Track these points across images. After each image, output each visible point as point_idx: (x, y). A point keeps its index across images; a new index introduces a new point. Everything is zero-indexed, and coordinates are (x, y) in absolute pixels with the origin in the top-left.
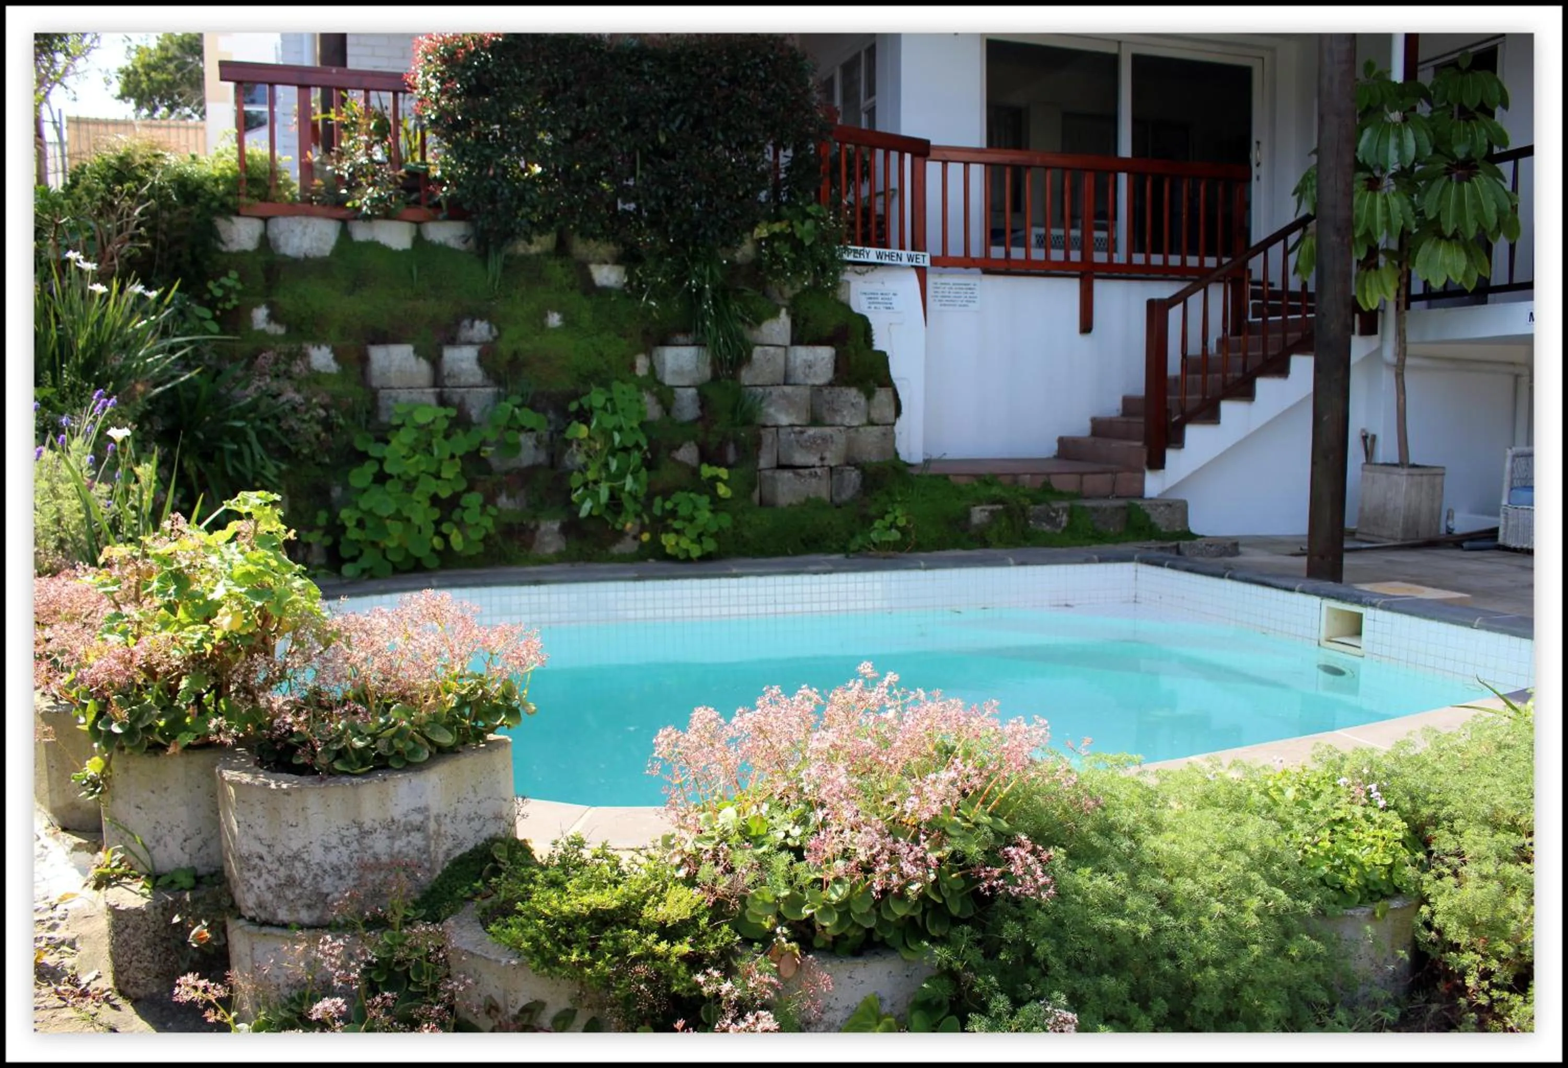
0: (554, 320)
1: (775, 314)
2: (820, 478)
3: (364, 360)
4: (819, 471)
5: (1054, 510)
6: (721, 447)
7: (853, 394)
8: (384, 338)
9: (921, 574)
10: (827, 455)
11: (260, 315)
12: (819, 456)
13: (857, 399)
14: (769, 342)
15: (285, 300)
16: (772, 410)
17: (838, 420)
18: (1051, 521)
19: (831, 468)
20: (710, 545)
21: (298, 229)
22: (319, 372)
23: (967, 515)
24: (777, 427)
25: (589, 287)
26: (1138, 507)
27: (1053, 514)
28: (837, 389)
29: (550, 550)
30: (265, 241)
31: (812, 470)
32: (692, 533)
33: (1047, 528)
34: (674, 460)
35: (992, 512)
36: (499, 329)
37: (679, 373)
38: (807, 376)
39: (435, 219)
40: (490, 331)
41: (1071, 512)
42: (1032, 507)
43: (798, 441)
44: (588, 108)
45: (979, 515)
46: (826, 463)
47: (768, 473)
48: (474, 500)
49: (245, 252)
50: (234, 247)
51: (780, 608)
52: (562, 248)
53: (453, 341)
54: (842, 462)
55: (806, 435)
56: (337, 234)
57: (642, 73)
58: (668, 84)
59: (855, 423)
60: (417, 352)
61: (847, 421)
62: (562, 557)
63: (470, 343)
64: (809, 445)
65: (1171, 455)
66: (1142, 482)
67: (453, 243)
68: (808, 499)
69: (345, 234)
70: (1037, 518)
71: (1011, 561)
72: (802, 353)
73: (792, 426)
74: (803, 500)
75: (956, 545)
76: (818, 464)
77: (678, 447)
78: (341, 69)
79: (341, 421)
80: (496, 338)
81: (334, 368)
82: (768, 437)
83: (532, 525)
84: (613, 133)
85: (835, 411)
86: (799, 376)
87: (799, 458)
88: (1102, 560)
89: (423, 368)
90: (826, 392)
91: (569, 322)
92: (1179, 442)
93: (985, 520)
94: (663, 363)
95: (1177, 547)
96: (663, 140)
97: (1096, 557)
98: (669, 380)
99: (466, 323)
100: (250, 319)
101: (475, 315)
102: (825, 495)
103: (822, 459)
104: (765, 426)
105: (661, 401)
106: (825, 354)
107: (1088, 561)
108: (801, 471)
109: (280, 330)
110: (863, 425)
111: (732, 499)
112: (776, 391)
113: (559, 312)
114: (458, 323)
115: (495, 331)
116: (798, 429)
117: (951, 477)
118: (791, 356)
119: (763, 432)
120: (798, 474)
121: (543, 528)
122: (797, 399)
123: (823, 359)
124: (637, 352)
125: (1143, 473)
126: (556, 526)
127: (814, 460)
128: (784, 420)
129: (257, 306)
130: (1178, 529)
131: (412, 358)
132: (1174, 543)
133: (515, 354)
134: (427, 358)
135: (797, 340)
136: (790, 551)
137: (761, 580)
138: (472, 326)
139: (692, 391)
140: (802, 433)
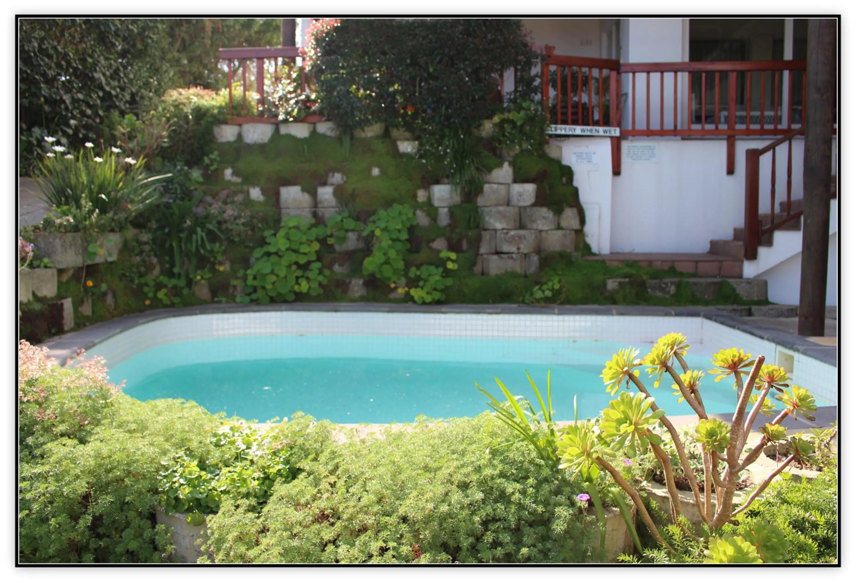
0: (376, 171)
1: (500, 165)
2: (515, 260)
3: (277, 194)
4: (514, 256)
5: (665, 283)
6: (459, 241)
7: (544, 211)
8: (288, 183)
9: (555, 317)
10: (522, 246)
11: (228, 173)
12: (516, 247)
13: (547, 215)
14: (496, 181)
15: (241, 165)
16: (492, 221)
17: (535, 226)
18: (662, 290)
19: (525, 254)
20: (437, 296)
21: (252, 130)
22: (253, 201)
23: (605, 285)
24: (496, 230)
25: (397, 154)
26: (729, 283)
27: (664, 286)
28: (534, 209)
29: (357, 295)
30: (240, 136)
31: (510, 255)
32: (428, 288)
33: (659, 294)
34: (431, 248)
35: (620, 283)
36: (347, 177)
37: (441, 199)
38: (519, 201)
39: (320, 121)
40: (342, 178)
41: (678, 285)
42: (650, 281)
43: (505, 238)
44: (388, 57)
45: (612, 284)
46: (521, 251)
47: (485, 256)
48: (316, 266)
49: (229, 143)
50: (224, 140)
51: (469, 333)
52: (386, 134)
53: (324, 184)
54: (532, 251)
55: (509, 235)
56: (273, 131)
57: (416, 35)
58: (431, 40)
59: (546, 228)
60: (303, 190)
61: (540, 227)
62: (363, 299)
63: (332, 184)
64: (511, 241)
65: (762, 251)
66: (741, 268)
67: (329, 133)
68: (506, 272)
69: (277, 131)
70: (653, 288)
71: (614, 312)
72: (517, 188)
73: (503, 229)
74: (503, 272)
75: (596, 302)
76: (516, 251)
77: (433, 240)
78: (293, 47)
79: (260, 225)
80: (345, 182)
81: (261, 198)
82: (486, 236)
83: (348, 281)
84: (401, 69)
85: (534, 221)
86: (514, 200)
87: (506, 248)
88: (677, 314)
89: (306, 198)
90: (528, 210)
91: (383, 172)
92: (769, 243)
93: (616, 288)
94: (434, 194)
95: (750, 310)
96: (431, 70)
97: (673, 313)
98: (436, 204)
99: (331, 174)
100: (223, 174)
101: (335, 170)
102: (518, 270)
103: (518, 249)
104: (485, 230)
105: (429, 215)
106: (530, 189)
107: (667, 314)
108: (503, 256)
109: (239, 180)
110: (551, 230)
111: (458, 270)
112: (494, 210)
113: (378, 167)
114: (327, 175)
115: (345, 178)
116: (505, 231)
117: (607, 262)
118: (511, 189)
119: (483, 233)
120: (502, 258)
121: (353, 282)
122: (508, 214)
123: (528, 191)
124: (419, 188)
125: (743, 262)
126: (361, 282)
127: (513, 249)
128: (499, 226)
129: (227, 168)
130: (756, 299)
131: (300, 194)
132: (747, 307)
133: (354, 190)
134: (309, 192)
135: (516, 181)
136: (491, 301)
137: (458, 316)
138: (333, 176)
139: (446, 210)
140: (507, 233)
